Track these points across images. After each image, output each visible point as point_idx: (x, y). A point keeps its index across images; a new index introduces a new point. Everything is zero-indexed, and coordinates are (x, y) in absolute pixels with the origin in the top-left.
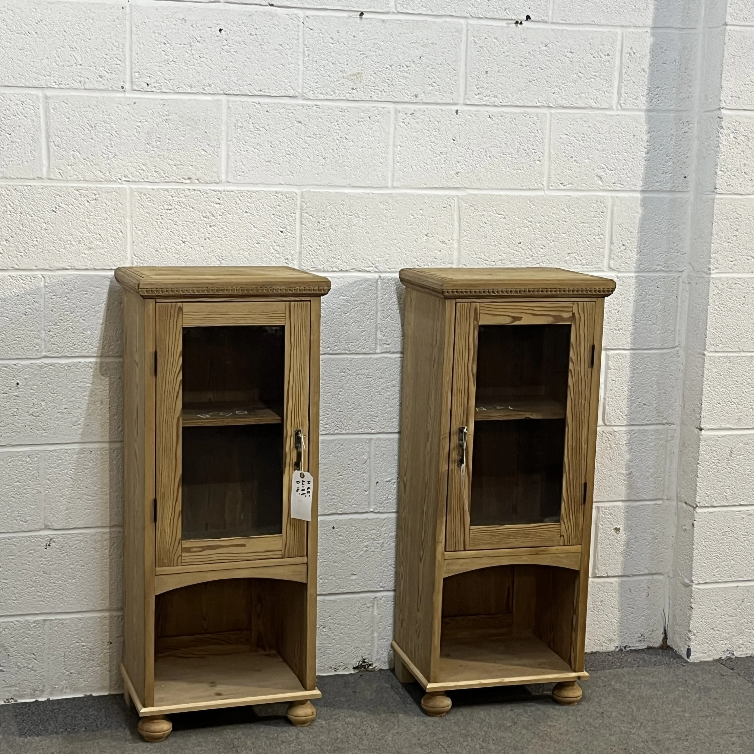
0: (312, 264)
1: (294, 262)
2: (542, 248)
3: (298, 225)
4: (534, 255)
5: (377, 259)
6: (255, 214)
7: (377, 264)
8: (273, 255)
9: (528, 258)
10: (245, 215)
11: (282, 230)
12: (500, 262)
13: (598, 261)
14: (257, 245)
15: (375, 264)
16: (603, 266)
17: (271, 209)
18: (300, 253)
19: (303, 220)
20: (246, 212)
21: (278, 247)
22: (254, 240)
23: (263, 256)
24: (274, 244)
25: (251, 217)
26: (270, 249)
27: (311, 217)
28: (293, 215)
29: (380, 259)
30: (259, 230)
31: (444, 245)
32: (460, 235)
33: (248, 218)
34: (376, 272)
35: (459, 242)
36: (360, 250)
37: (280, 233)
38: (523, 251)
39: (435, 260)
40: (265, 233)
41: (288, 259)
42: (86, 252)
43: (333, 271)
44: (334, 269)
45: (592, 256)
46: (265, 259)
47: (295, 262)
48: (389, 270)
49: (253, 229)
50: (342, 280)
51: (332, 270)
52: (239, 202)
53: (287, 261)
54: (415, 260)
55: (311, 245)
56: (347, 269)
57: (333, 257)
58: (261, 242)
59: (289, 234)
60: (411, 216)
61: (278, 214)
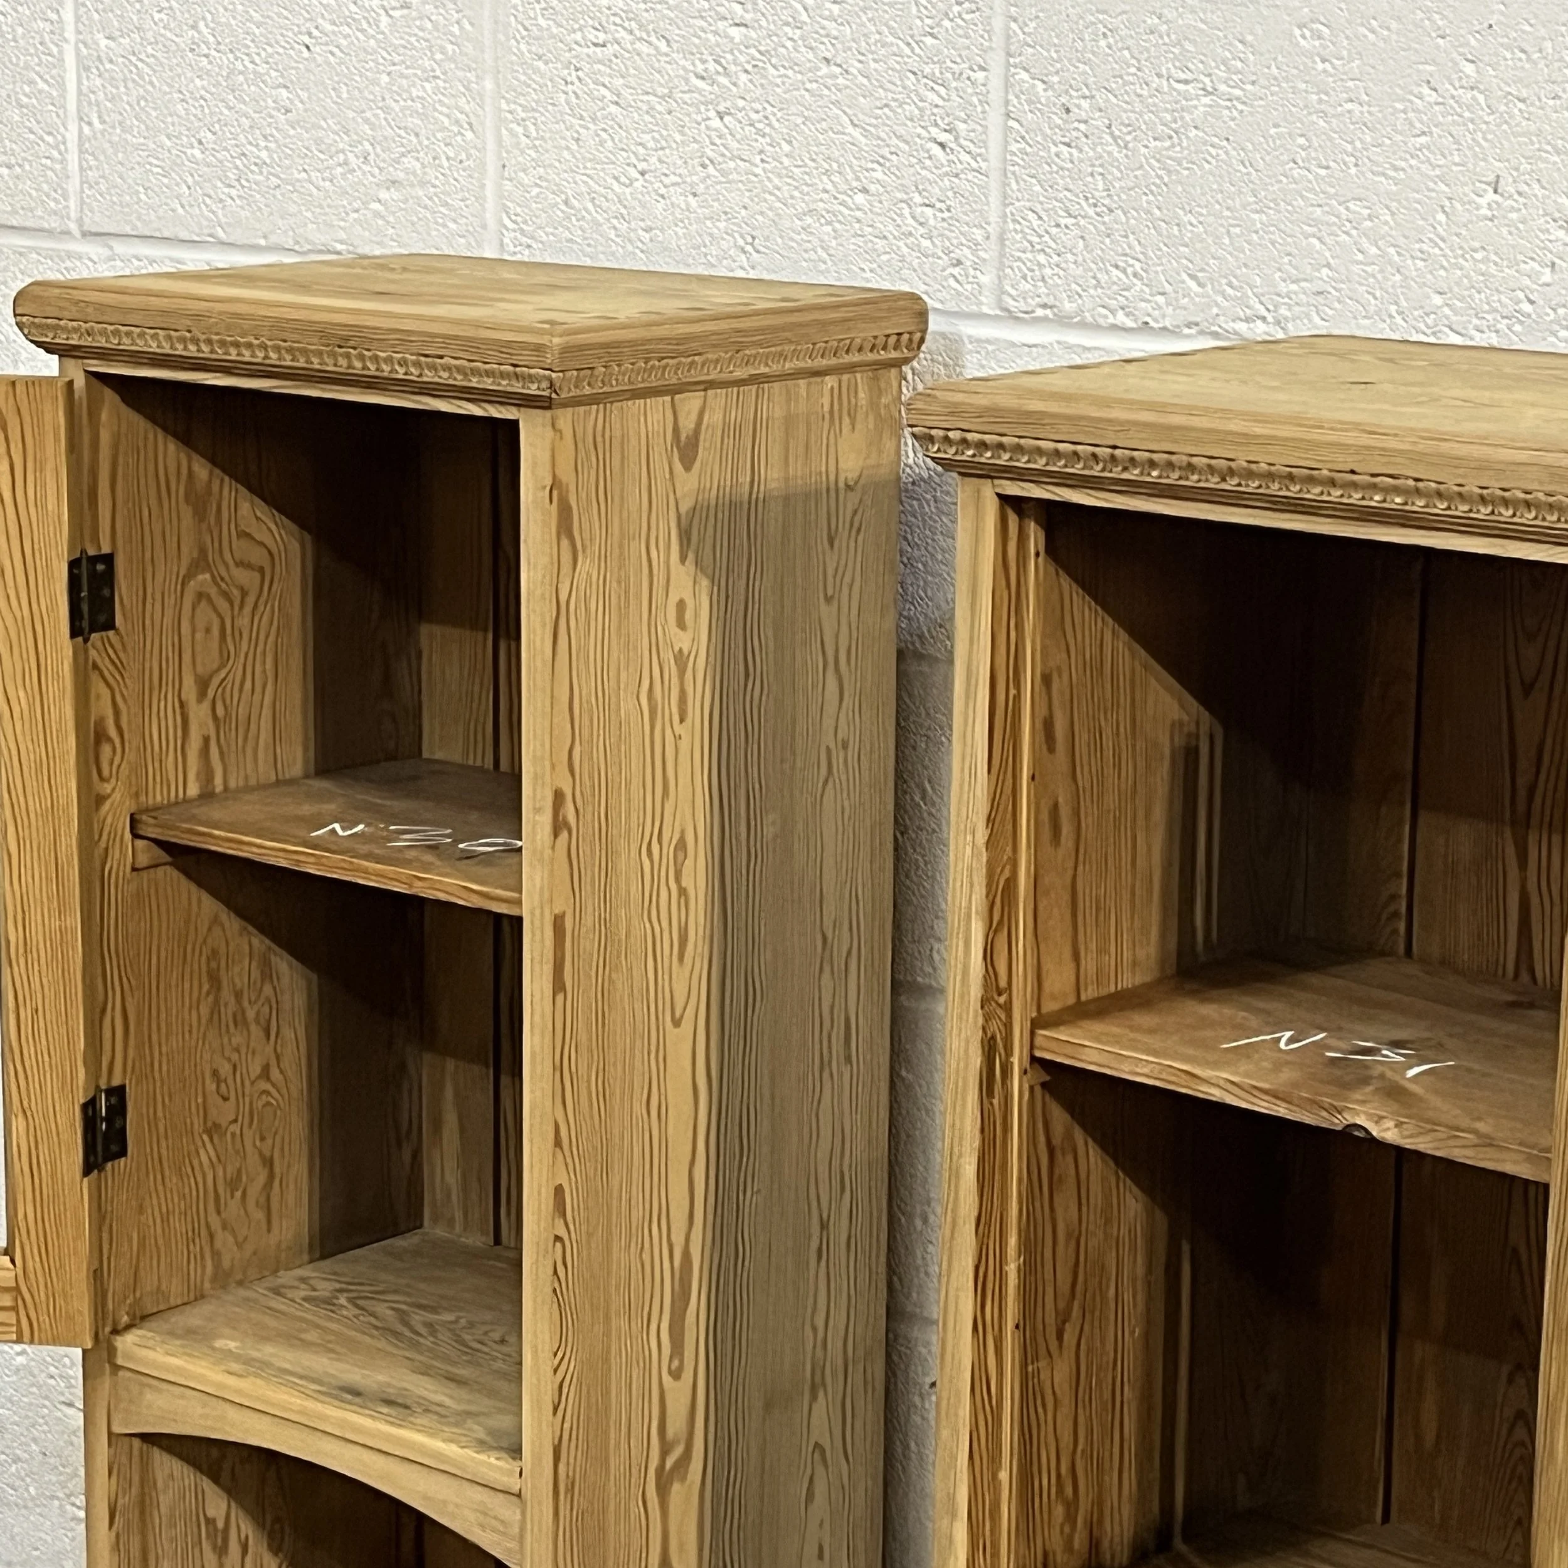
0: (1042, 290)
1: (981, 278)
3: (995, 118)
5: (1283, 288)
6: (855, 67)
7: (1283, 311)
10: (824, 70)
11: (942, 137)
14: (860, 198)
15: (1275, 307)
17: (907, 51)
18: (1002, 240)
19: (1011, 97)
20: (826, 60)
21: (929, 211)
22: (850, 176)
24: (916, 198)
25: (841, 81)
26: (901, 215)
27: (1040, 86)
28: (980, 76)
29: (1294, 287)
30: (866, 133)
33: (830, 83)
37: (936, 150)
40: (885, 151)
41: (959, 263)
42: (383, 195)
43: (1114, 328)
44: (1121, 318)
47: (984, 279)
49: (850, 129)
51: (1111, 320)
53: (956, 271)
54: (1438, 300)
55: (1038, 208)
56: (1167, 323)
57: (1116, 266)
58: (873, 188)
59: (966, 157)
60: (1426, 90)
61: (927, 70)
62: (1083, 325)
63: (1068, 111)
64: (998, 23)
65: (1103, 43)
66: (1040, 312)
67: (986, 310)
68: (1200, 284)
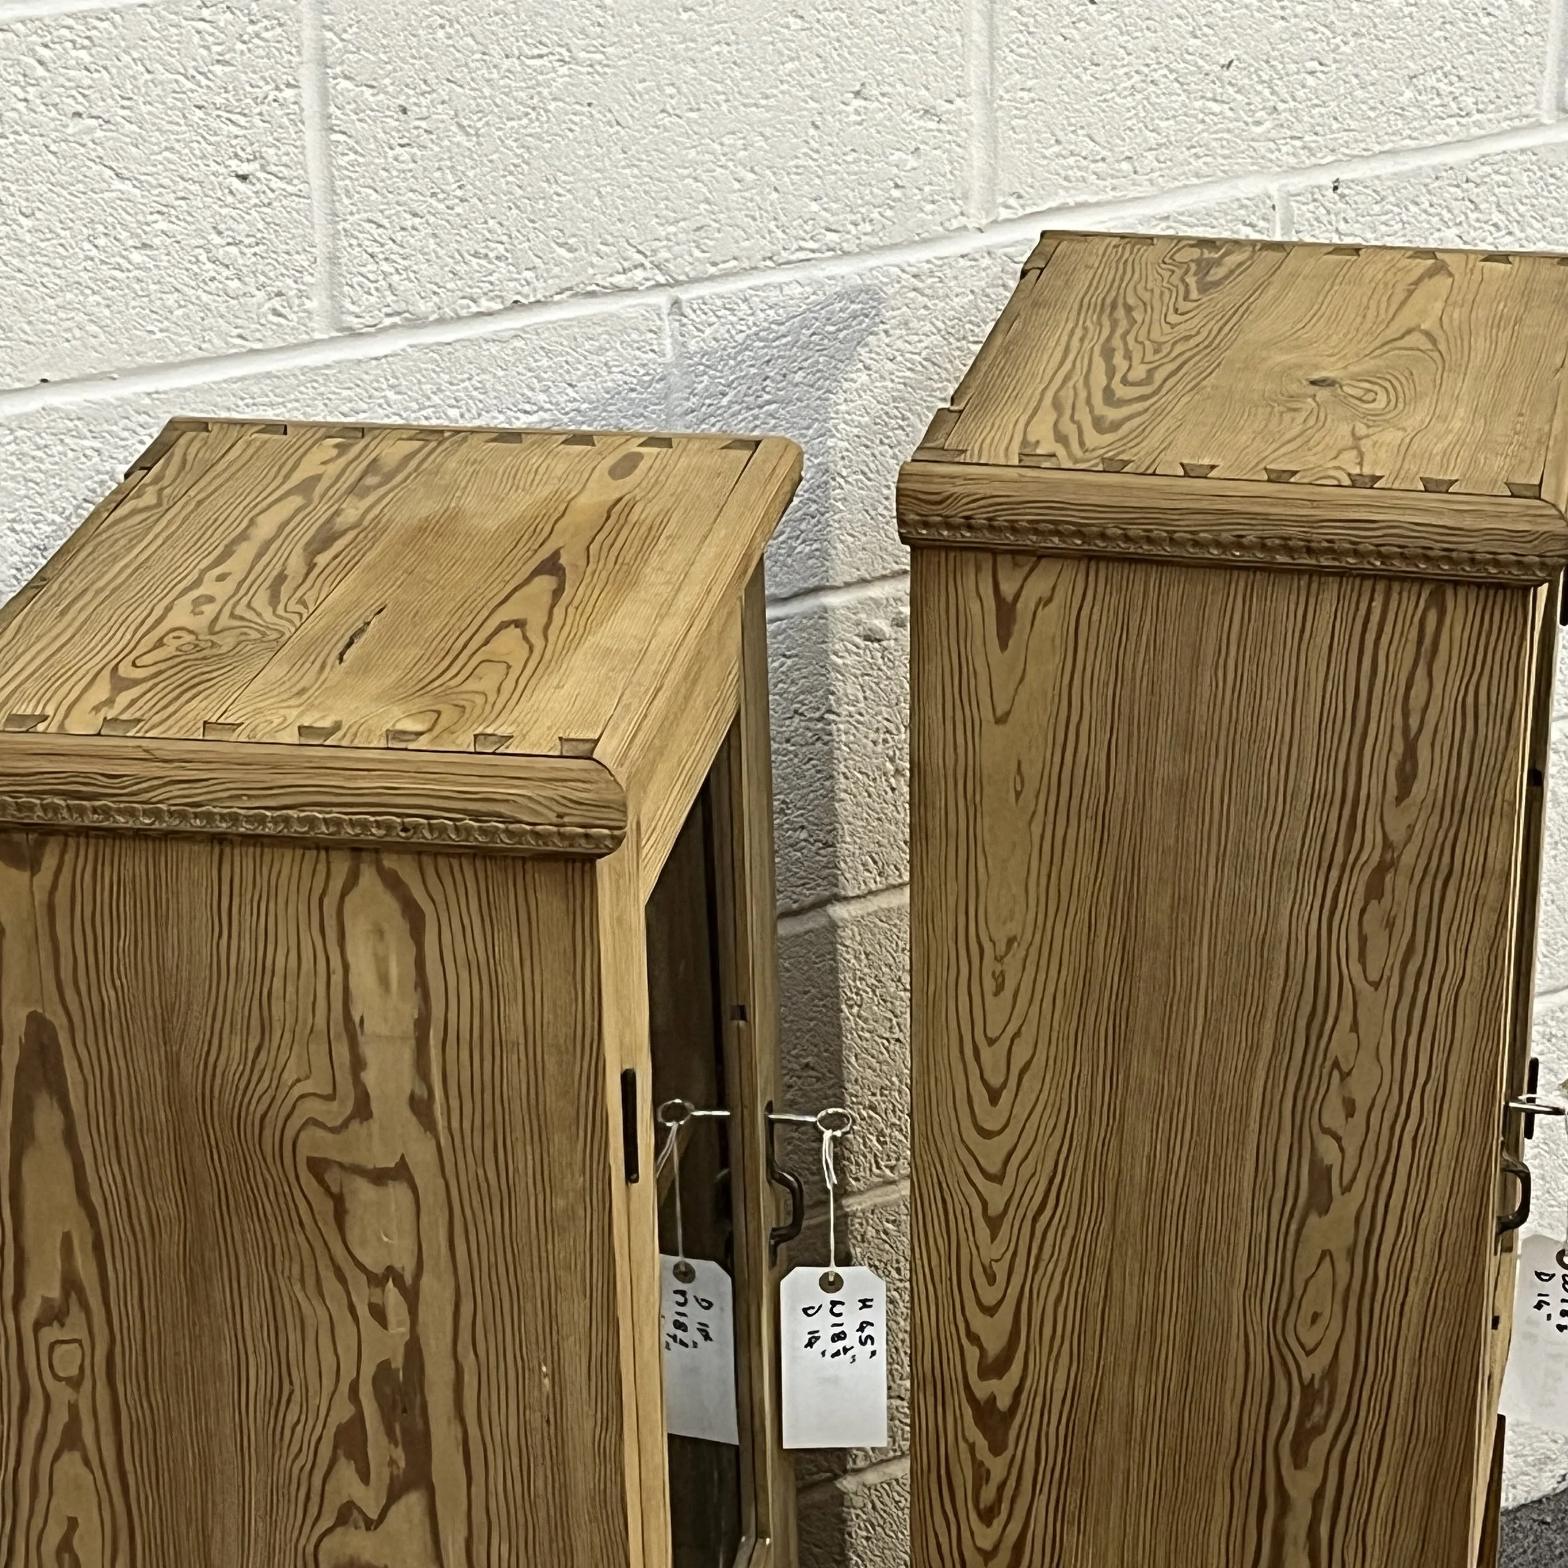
0: (390, 298)
1: (309, 305)
2: (1312, 73)
3: (311, 136)
4: (1281, 106)
5: (661, 232)
7: (664, 254)
8: (213, 286)
9: (1258, 123)
10: (74, 126)
11: (244, 169)
12: (1150, 155)
13: (1520, 90)
14: (136, 257)
15: (654, 252)
16: (1538, 107)
17: (189, 85)
18: (333, 259)
19: (332, 109)
20: (78, 115)
21: (233, 250)
22: (124, 235)
23: (171, 300)
24: (216, 239)
25: (99, 134)
27: (368, 92)
28: (289, 93)
29: (672, 229)
30: (139, 185)
31: (932, 125)
32: (993, 69)
33: (86, 139)
34: (659, 285)
35: (989, 101)
36: (588, 203)
37: (237, 184)
38: (1239, 97)
39: (896, 193)
40: (170, 198)
41: (279, 294)
44: (485, 305)
45: (1497, 74)
46: (179, 312)
48: (712, 270)
50: (519, 343)
51: (474, 309)
52: (40, 71)
54: (815, 207)
57: (476, 255)
58: (157, 241)
59: (275, 183)
60: (791, 20)
61: (219, 100)
62: (441, 321)
63: (404, 111)
64: (308, 34)
65: (441, 34)
66: (388, 321)
67: (317, 336)
68: (571, 250)
